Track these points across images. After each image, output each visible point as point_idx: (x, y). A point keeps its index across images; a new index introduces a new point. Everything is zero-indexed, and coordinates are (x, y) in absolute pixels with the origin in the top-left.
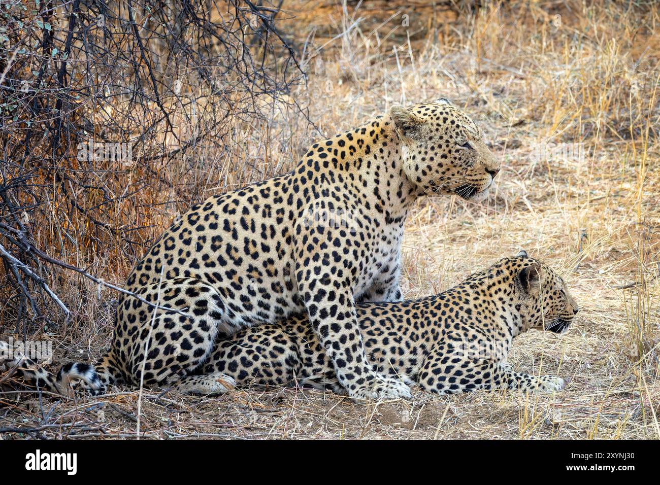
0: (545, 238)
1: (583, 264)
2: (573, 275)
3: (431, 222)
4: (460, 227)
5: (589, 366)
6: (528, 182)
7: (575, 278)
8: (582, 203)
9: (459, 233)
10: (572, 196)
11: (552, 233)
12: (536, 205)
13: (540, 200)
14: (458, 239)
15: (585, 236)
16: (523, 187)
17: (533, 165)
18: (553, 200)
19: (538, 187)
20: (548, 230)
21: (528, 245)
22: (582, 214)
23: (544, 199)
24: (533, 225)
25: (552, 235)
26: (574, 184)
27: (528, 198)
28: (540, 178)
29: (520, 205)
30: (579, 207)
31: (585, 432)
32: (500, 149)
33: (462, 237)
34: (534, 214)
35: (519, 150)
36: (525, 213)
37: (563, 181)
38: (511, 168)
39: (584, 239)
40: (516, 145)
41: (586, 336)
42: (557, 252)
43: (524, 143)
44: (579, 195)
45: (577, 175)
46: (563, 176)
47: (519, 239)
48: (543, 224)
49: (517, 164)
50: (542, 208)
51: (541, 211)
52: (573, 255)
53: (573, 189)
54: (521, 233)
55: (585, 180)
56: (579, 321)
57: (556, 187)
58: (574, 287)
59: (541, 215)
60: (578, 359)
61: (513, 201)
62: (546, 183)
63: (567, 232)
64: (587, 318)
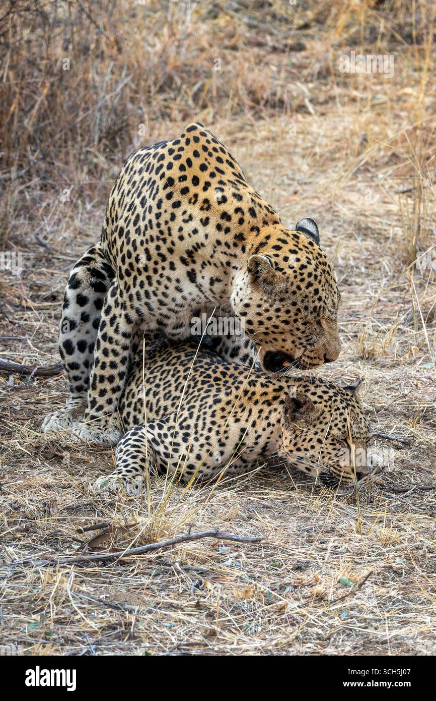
0: (325, 141)
1: (362, 168)
2: (352, 179)
3: (213, 123)
4: (241, 129)
5: (363, 270)
6: (311, 85)
7: (354, 182)
8: (365, 107)
9: (240, 135)
10: (354, 100)
11: (332, 136)
12: (319, 108)
13: (322, 104)
14: (238, 141)
15: (365, 140)
16: (306, 90)
17: (317, 67)
18: (335, 103)
19: (320, 90)
20: (329, 133)
21: (307, 148)
22: (363, 118)
23: (326, 102)
24: (314, 128)
25: (333, 139)
26: (356, 88)
27: (311, 101)
28: (323, 81)
29: (301, 109)
30: (361, 111)
31: (356, 336)
32: (284, 51)
33: (243, 139)
34: (316, 117)
35: (303, 53)
36: (307, 116)
37: (345, 85)
38: (294, 71)
39: (365, 143)
40: (300, 48)
41: (362, 240)
42: (337, 155)
43: (308, 46)
44: (362, 99)
45: (360, 79)
46: (346, 80)
47: (300, 142)
48: (324, 127)
49: (301, 67)
50: (324, 111)
51: (323, 114)
52: (351, 159)
53: (355, 93)
54: (301, 136)
55: (368, 84)
56: (355, 225)
57: (337, 91)
58: (353, 191)
59: (322, 118)
60: (352, 263)
61: (296, 103)
62: (328, 87)
63: (348, 136)
64: (363, 222)
